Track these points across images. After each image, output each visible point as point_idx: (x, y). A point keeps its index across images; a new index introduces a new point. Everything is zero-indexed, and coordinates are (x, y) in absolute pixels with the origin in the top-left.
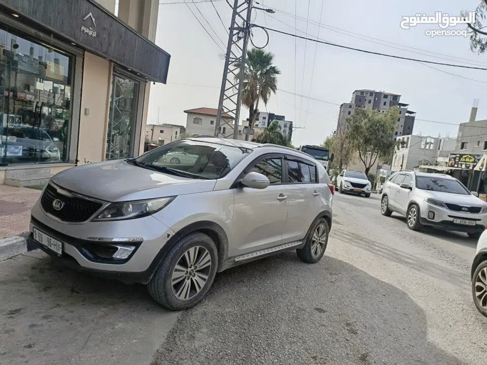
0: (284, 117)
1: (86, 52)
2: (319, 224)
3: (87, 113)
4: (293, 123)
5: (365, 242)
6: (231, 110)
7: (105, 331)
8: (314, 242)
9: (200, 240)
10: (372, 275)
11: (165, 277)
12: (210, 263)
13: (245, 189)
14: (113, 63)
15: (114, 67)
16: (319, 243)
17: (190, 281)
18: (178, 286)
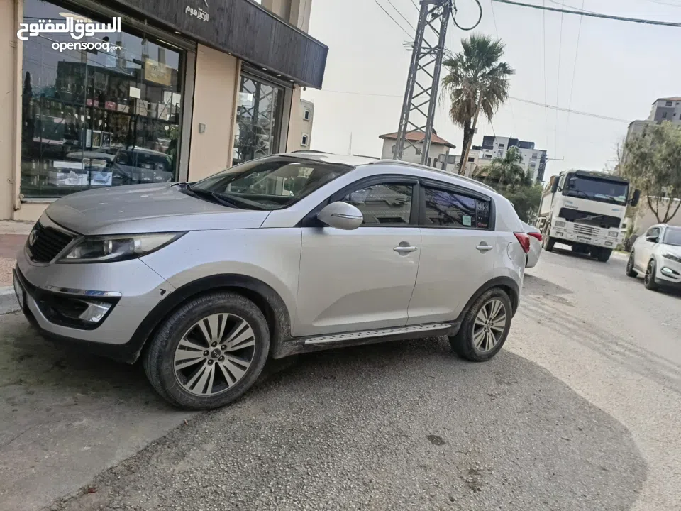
0: (532, 144)
1: (199, 45)
2: (489, 298)
3: (202, 129)
4: (547, 154)
5: (601, 337)
6: (419, 127)
7: (52, 428)
8: (478, 327)
9: (228, 304)
10: (579, 392)
11: (159, 356)
12: (253, 343)
13: (326, 229)
14: (241, 61)
15: (242, 66)
16: (492, 329)
17: (213, 367)
18: (189, 372)
